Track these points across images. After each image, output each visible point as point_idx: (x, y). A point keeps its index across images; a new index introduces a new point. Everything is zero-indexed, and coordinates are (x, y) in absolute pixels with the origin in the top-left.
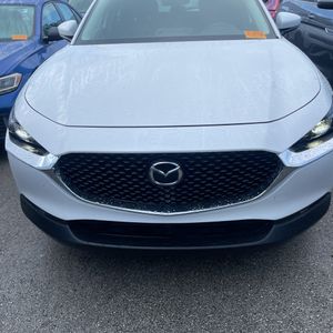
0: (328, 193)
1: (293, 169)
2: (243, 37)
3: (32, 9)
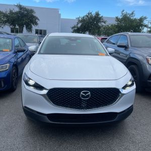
1: (124, 94)
3: (10, 40)
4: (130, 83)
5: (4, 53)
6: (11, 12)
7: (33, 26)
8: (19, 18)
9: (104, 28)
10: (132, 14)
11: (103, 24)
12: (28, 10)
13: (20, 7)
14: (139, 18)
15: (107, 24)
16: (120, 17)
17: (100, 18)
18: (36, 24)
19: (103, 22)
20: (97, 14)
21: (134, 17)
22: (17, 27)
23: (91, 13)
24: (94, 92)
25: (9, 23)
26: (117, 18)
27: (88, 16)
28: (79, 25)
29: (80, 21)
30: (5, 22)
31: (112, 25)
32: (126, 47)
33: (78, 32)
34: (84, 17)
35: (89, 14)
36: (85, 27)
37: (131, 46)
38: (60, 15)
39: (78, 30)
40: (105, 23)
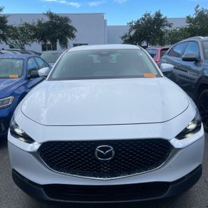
0: (200, 165)
2: (143, 77)
3: (22, 61)
4: (192, 126)
5: (9, 80)
6: (40, 23)
7: (69, 39)
8: (50, 30)
9: (170, 34)
11: (167, 28)
12: (62, 18)
13: (51, 15)
15: (174, 27)
16: (193, 16)
17: (163, 21)
18: (73, 36)
19: (167, 25)
20: (158, 15)
22: (49, 43)
23: (149, 14)
24: (120, 148)
25: (38, 38)
26: (188, 18)
27: (144, 19)
28: (133, 33)
29: (133, 28)
30: (33, 38)
31: (181, 29)
32: (196, 61)
33: (132, 43)
34: (138, 21)
35: (145, 16)
36: (140, 34)
37: (205, 58)
38: (105, 21)
39: (130, 40)
40: (170, 26)
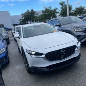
9: (37, 17)
10: (50, 7)
14: (54, 9)
15: (38, 15)
17: (34, 13)
19: (36, 14)
21: (51, 9)
26: (43, 11)
28: (23, 18)
31: (41, 15)
32: (60, 26)
34: (25, 13)
35: (27, 11)
37: (63, 24)
38: (10, 14)
